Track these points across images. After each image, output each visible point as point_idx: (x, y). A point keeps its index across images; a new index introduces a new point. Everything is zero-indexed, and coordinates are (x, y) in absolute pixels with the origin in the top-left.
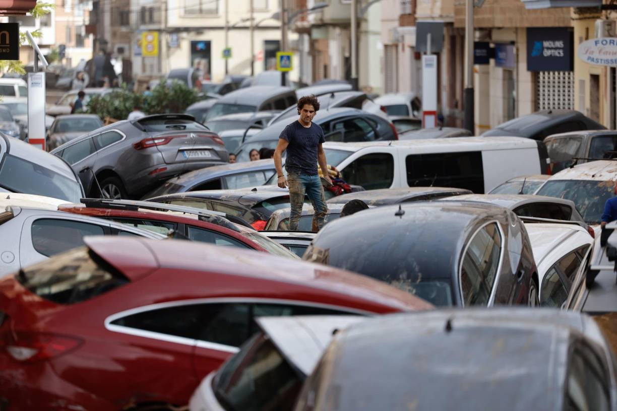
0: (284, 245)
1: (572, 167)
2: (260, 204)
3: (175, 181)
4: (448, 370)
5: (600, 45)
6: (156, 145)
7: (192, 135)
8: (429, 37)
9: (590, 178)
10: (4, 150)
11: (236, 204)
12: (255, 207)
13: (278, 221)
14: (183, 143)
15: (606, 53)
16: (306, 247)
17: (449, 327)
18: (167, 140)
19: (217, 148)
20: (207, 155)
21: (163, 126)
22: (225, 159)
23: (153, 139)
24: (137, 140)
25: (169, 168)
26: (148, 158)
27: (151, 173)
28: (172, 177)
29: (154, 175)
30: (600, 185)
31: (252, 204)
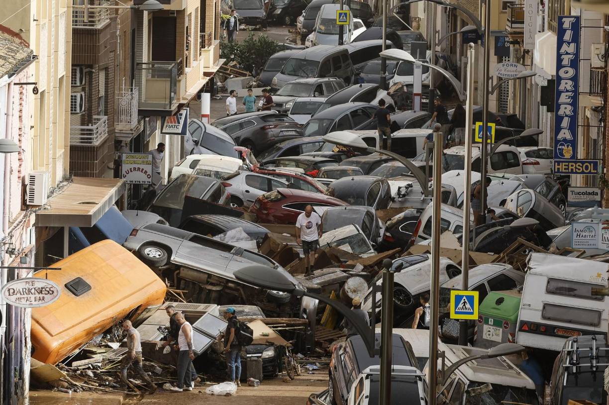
0: (323, 184)
1: (449, 148)
2: (316, 163)
3: (278, 145)
4: (344, 216)
5: (505, 66)
6: (270, 128)
7: (287, 124)
8: (418, 50)
9: (455, 154)
10: (204, 130)
11: (307, 163)
12: (314, 164)
13: (322, 172)
14: (283, 128)
15: (508, 71)
16: (329, 184)
17: (346, 209)
18: (276, 127)
19: (298, 130)
20: (294, 133)
21: (274, 119)
22: (301, 135)
23: (269, 126)
24: (262, 125)
25: (276, 139)
26: (267, 134)
27: (268, 141)
28: (277, 143)
29: (269, 142)
30: (459, 157)
31: (313, 163)
